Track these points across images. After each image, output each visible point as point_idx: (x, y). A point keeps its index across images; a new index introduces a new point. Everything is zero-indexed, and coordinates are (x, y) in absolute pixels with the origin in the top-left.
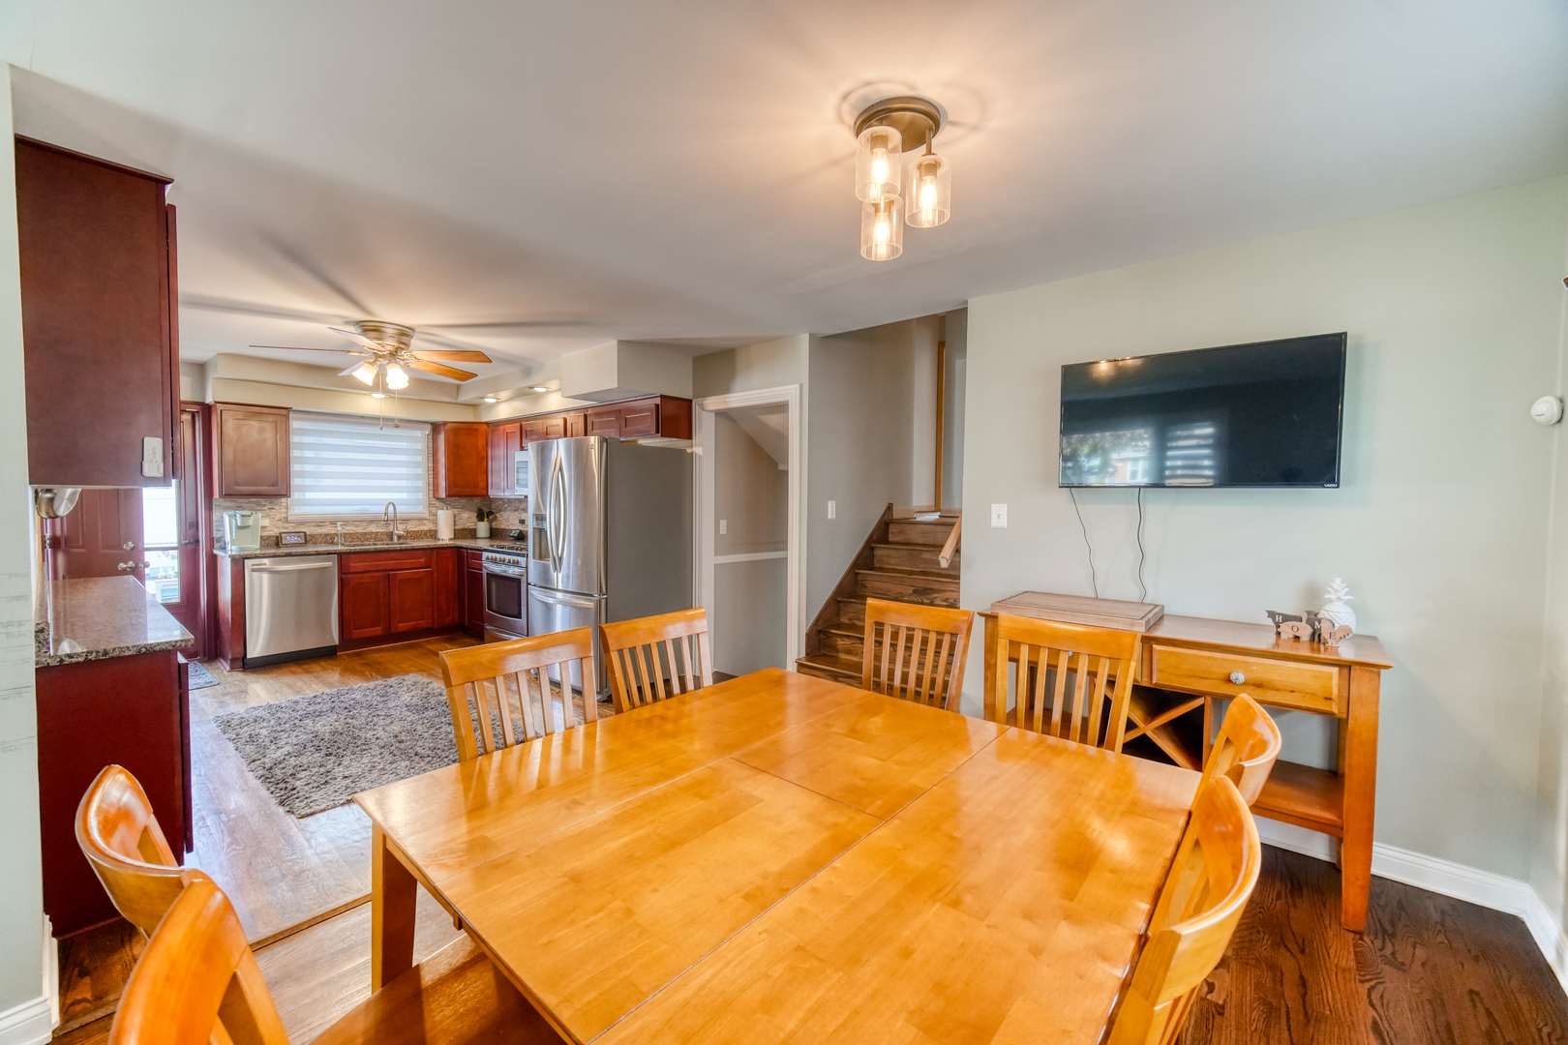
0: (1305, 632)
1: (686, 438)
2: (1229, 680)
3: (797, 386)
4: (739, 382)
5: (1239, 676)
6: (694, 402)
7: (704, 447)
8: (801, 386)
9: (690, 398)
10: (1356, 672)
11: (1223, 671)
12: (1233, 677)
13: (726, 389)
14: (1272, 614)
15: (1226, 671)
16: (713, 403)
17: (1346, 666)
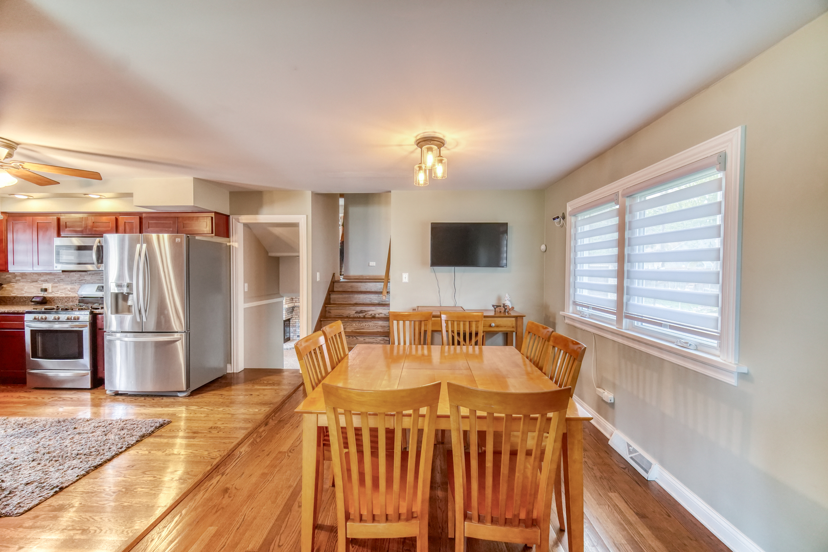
0: (503, 310)
1: (224, 237)
2: (490, 326)
3: (305, 216)
4: (265, 209)
5: (493, 324)
6: (231, 217)
7: (237, 242)
8: (307, 216)
9: (229, 214)
10: (518, 318)
11: (488, 324)
12: (492, 325)
13: (256, 212)
14: (493, 306)
15: (489, 324)
16: (246, 219)
17: (516, 317)
